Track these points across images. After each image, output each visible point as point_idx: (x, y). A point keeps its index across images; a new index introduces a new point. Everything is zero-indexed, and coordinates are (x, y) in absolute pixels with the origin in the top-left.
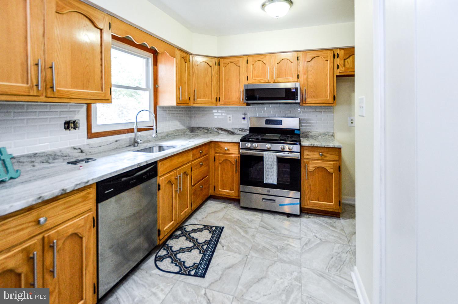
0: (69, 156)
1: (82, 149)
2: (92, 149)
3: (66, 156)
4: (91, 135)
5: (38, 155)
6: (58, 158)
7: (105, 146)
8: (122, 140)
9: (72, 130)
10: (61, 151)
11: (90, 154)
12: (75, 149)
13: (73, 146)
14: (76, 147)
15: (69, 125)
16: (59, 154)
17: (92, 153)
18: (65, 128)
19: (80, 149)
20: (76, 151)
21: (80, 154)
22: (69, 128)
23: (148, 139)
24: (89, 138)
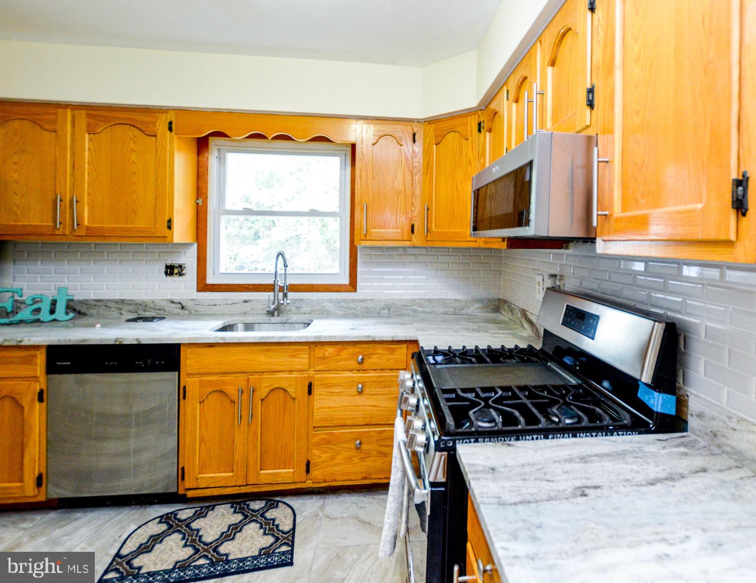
0: (164, 310)
1: (184, 304)
2: (199, 306)
3: (160, 310)
4: (203, 286)
5: (125, 302)
6: (149, 310)
7: (222, 306)
8: (257, 300)
9: (176, 278)
10: (153, 302)
11: (196, 313)
12: (173, 302)
13: (170, 298)
14: (174, 301)
15: (170, 270)
16: (152, 306)
17: (199, 313)
18: (166, 273)
19: (180, 304)
20: (174, 305)
21: (180, 310)
22: (172, 274)
23: (323, 309)
24: (199, 290)
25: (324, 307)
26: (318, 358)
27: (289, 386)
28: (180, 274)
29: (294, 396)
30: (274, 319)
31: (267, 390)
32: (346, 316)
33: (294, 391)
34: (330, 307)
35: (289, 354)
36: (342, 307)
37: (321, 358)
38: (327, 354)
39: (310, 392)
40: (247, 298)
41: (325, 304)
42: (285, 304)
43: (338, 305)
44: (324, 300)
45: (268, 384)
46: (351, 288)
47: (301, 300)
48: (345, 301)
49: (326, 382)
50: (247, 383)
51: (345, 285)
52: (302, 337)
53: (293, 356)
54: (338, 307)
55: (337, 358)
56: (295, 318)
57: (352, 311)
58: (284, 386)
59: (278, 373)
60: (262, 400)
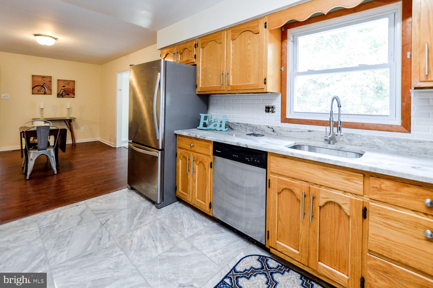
0: (264, 131)
1: (274, 129)
2: (282, 131)
3: (262, 131)
4: (284, 120)
7: (295, 133)
8: (317, 131)
9: (270, 114)
11: (281, 135)
12: (269, 127)
13: (267, 125)
14: (270, 127)
15: (268, 109)
17: (282, 135)
18: (266, 111)
19: (272, 128)
20: (269, 129)
21: (272, 132)
22: (268, 111)
23: (373, 144)
24: (282, 122)
25: (374, 142)
26: (373, 187)
27: (344, 204)
28: (273, 112)
29: (348, 214)
30: (330, 146)
31: (324, 201)
32: (398, 153)
33: (349, 210)
34: (380, 143)
35: (344, 177)
36: (394, 145)
37: (376, 188)
38: (383, 186)
39: (365, 216)
40: (311, 129)
41: (375, 140)
42: (339, 135)
43: (389, 142)
44: (374, 136)
45: (326, 196)
46: (404, 129)
47: (353, 134)
48: (397, 140)
49: (383, 213)
50: (308, 189)
51: (397, 126)
52: (356, 165)
53: (348, 180)
54: (389, 144)
55: (396, 193)
56: (348, 147)
57: (406, 150)
58: (340, 202)
59: (334, 190)
60: (320, 207)
